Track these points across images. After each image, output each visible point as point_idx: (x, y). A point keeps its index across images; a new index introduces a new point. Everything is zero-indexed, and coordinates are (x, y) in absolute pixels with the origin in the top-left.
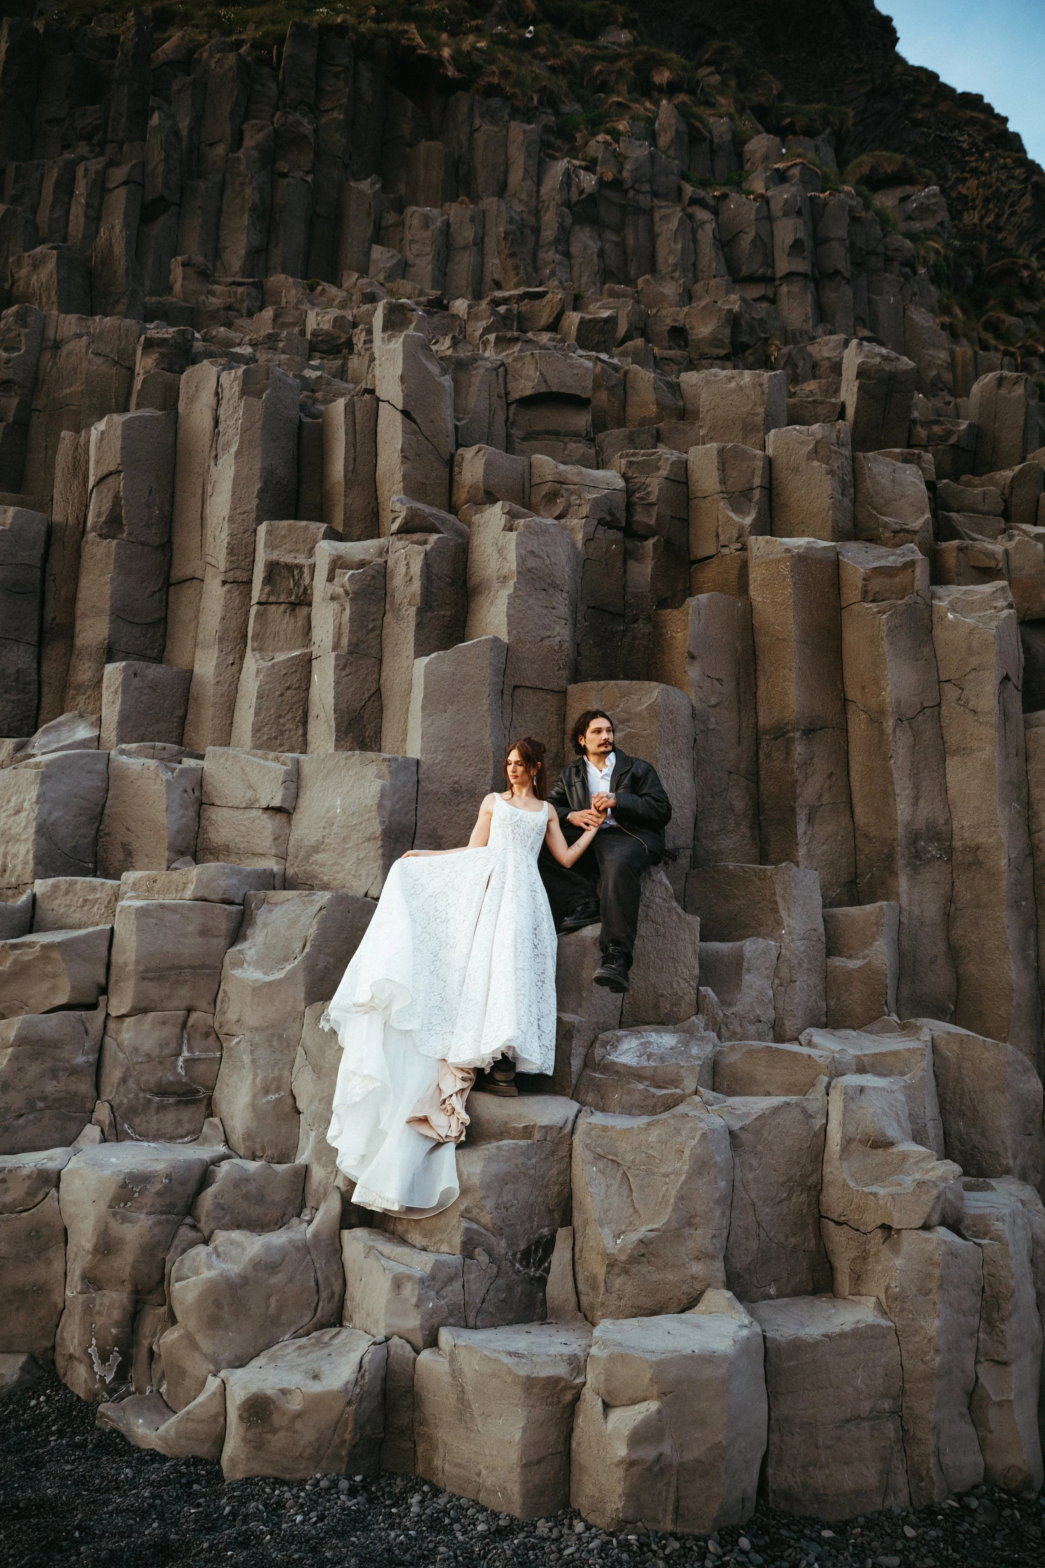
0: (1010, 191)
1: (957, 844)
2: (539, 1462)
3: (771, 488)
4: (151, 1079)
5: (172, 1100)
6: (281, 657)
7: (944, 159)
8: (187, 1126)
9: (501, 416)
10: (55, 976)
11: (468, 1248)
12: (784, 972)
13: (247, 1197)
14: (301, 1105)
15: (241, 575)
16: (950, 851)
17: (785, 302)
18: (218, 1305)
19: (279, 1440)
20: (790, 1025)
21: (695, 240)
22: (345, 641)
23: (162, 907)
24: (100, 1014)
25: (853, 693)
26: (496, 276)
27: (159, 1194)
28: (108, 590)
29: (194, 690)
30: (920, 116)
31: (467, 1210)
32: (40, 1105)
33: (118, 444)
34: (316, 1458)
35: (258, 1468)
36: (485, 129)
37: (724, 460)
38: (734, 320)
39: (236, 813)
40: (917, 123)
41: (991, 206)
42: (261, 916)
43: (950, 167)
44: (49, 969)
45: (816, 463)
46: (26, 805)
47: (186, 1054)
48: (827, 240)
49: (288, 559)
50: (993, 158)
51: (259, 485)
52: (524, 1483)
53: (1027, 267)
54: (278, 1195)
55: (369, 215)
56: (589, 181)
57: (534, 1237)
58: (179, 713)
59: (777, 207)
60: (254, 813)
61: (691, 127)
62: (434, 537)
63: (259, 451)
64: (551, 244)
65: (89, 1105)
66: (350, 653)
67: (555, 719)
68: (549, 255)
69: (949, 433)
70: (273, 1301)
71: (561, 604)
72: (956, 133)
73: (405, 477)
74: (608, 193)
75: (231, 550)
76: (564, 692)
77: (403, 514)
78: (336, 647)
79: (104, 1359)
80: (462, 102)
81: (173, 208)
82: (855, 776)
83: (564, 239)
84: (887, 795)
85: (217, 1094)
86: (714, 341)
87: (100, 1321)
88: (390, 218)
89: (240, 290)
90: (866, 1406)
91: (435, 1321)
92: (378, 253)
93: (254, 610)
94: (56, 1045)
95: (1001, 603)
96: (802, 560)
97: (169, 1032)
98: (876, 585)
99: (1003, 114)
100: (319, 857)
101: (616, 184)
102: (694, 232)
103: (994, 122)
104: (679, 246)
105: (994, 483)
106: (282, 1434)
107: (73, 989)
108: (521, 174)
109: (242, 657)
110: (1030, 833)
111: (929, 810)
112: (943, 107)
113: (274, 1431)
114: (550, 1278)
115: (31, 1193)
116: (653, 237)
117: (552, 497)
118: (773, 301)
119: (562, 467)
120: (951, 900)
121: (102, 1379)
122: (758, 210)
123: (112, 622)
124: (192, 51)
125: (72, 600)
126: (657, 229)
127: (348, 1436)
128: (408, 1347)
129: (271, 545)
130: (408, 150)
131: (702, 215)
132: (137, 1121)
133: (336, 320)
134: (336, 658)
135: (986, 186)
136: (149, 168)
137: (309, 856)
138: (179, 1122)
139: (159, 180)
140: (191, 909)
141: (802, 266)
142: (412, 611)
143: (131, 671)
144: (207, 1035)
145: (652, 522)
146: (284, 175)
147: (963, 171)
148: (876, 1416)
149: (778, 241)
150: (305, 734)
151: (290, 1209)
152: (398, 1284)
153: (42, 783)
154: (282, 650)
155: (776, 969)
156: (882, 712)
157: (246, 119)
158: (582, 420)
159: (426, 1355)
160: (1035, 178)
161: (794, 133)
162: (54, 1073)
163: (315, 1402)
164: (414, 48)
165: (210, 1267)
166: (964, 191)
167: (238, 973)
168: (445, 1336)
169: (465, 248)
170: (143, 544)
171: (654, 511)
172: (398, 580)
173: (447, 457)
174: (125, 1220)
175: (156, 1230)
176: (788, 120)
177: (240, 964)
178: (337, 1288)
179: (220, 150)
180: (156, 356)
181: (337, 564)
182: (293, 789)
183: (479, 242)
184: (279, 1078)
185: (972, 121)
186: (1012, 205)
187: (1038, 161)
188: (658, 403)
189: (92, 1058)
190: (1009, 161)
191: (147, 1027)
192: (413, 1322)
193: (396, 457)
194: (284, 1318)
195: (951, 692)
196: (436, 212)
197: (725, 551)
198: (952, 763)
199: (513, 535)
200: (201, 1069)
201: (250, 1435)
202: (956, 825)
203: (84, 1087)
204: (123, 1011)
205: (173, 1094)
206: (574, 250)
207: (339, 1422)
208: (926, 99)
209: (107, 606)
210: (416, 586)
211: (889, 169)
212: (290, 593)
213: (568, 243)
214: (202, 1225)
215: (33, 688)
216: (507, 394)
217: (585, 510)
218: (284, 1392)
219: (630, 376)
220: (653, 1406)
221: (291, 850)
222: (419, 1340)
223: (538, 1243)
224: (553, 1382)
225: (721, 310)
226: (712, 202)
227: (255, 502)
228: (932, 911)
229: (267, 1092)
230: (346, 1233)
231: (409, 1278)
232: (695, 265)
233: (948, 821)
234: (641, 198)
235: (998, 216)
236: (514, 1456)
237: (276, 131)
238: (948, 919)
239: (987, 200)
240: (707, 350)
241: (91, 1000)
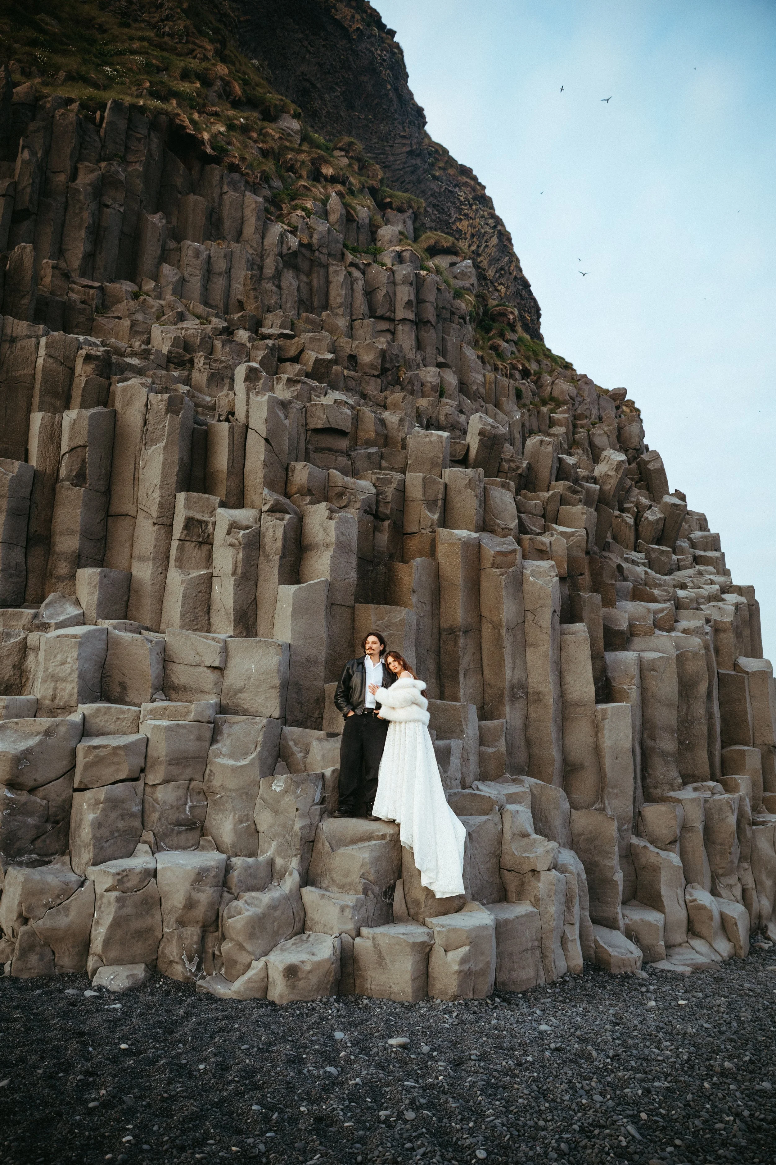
0: (485, 232)
1: (530, 690)
2: (418, 978)
3: (445, 500)
4: (173, 817)
5: (184, 828)
6: (195, 573)
7: (449, 204)
8: (192, 842)
9: (303, 437)
10: (119, 764)
11: (365, 892)
12: (465, 756)
13: (250, 875)
14: (260, 828)
15: (167, 521)
16: (527, 694)
17: (400, 334)
18: (253, 928)
19: (301, 984)
20: (468, 781)
21: (352, 289)
22: (239, 571)
23: (178, 725)
24: (140, 784)
25: (485, 613)
26: (239, 297)
27: (214, 877)
28: (79, 519)
29: (134, 586)
30: (437, 174)
31: (363, 874)
32: (116, 834)
33: (86, 430)
34: (318, 990)
35: (293, 997)
36: (231, 195)
37: (426, 483)
38: (383, 354)
39: (190, 668)
40: (435, 178)
41: (475, 239)
42: (225, 729)
43: (453, 211)
44: (116, 760)
45: (469, 491)
46: (69, 660)
47: (190, 804)
48: (425, 301)
49: (198, 516)
50: (477, 210)
51: (177, 468)
52: (413, 987)
53: (512, 313)
54: (263, 873)
55: (159, 241)
56: (293, 242)
57: (388, 885)
58: (125, 599)
59: (399, 277)
60: (201, 669)
61: (348, 212)
62: (288, 517)
63: (177, 447)
64: (270, 278)
65: (139, 833)
66: (242, 578)
67: (349, 621)
68: (269, 286)
69: (518, 468)
70: (276, 924)
71: (354, 559)
72: (457, 189)
73: (265, 476)
74: (304, 251)
75: (161, 505)
76: (353, 607)
77: (272, 502)
78: (234, 573)
79: (191, 960)
80: (216, 172)
81: (33, 217)
82: (484, 655)
83: (278, 276)
84: (500, 665)
85: (207, 823)
86: (373, 366)
87: (187, 942)
88: (172, 244)
89: (92, 291)
90: (529, 945)
91: (359, 925)
92: (166, 269)
93: (174, 543)
94: (123, 801)
95: (553, 574)
96: (466, 544)
97: (181, 792)
98: (499, 560)
99: (483, 183)
100: (242, 695)
101: (309, 246)
102: (352, 284)
103: (478, 187)
104: (344, 292)
105: (538, 498)
106: (303, 981)
107: (130, 770)
108: (253, 229)
109: (166, 569)
110: (561, 686)
111: (519, 673)
112: (451, 171)
113: (299, 980)
114: (394, 903)
115: (141, 882)
116: (328, 282)
117: (340, 495)
118: (393, 333)
119: (346, 479)
120: (527, 717)
121: (190, 971)
122: (389, 277)
123: (81, 539)
124: (37, 99)
125: (49, 521)
126: (331, 278)
127: (331, 979)
128: (350, 938)
129: (188, 507)
130: (179, 196)
131: (357, 274)
132: (167, 840)
133: (175, 338)
134: (235, 580)
135: (472, 226)
136: (20, 188)
137: (235, 694)
138: (187, 840)
139: (27, 198)
140: (192, 726)
141: (411, 316)
142: (277, 558)
143: (103, 575)
144: (199, 793)
145: (388, 512)
146: (108, 206)
147: (460, 214)
148: (533, 948)
149: (398, 298)
150: (209, 619)
151: (268, 881)
152: (342, 909)
153: (79, 648)
154: (193, 568)
155: (462, 754)
156: (501, 625)
157: (80, 160)
158: (344, 444)
159: (358, 940)
160: (499, 227)
161: (392, 208)
162: (122, 817)
163: (318, 965)
164: (184, 128)
165: (247, 910)
166: (460, 227)
167: (219, 760)
168: (364, 931)
170: (97, 491)
171: (389, 506)
172: (268, 539)
173: (285, 466)
174: (199, 891)
175: (214, 894)
176: (388, 200)
177: (218, 755)
178: (302, 916)
179: (62, 178)
180: (93, 366)
181: (234, 526)
182: (224, 657)
183: (229, 272)
184: (248, 815)
185: (466, 184)
186: (486, 242)
187: (501, 217)
188: (376, 432)
189: (140, 807)
190: (485, 213)
191: (170, 790)
192: (350, 926)
193: (260, 464)
194: (281, 932)
195: (530, 616)
196: (203, 247)
197: (423, 531)
198: (529, 651)
199: (333, 522)
200: (198, 811)
201: (289, 983)
202: (530, 681)
203: (137, 824)
204: (157, 782)
205: (184, 825)
206: (284, 284)
207: (328, 972)
208: (442, 165)
209: (78, 529)
210: (279, 544)
211: (445, 245)
212: (199, 536)
213: (280, 281)
214: (233, 890)
216: (306, 424)
217: (358, 505)
218: (302, 962)
219: (360, 413)
220: (467, 948)
221: (225, 691)
222: (354, 934)
223: (389, 888)
224: (422, 944)
225: (377, 348)
226: (362, 267)
227: (175, 478)
228: (519, 723)
229: (241, 822)
230: (304, 890)
231: (347, 906)
232: (351, 304)
233: (527, 679)
234: (321, 256)
235: (478, 246)
236: (408, 976)
237: (103, 175)
238: (526, 726)
239: (473, 236)
240: (368, 370)
241: (136, 776)
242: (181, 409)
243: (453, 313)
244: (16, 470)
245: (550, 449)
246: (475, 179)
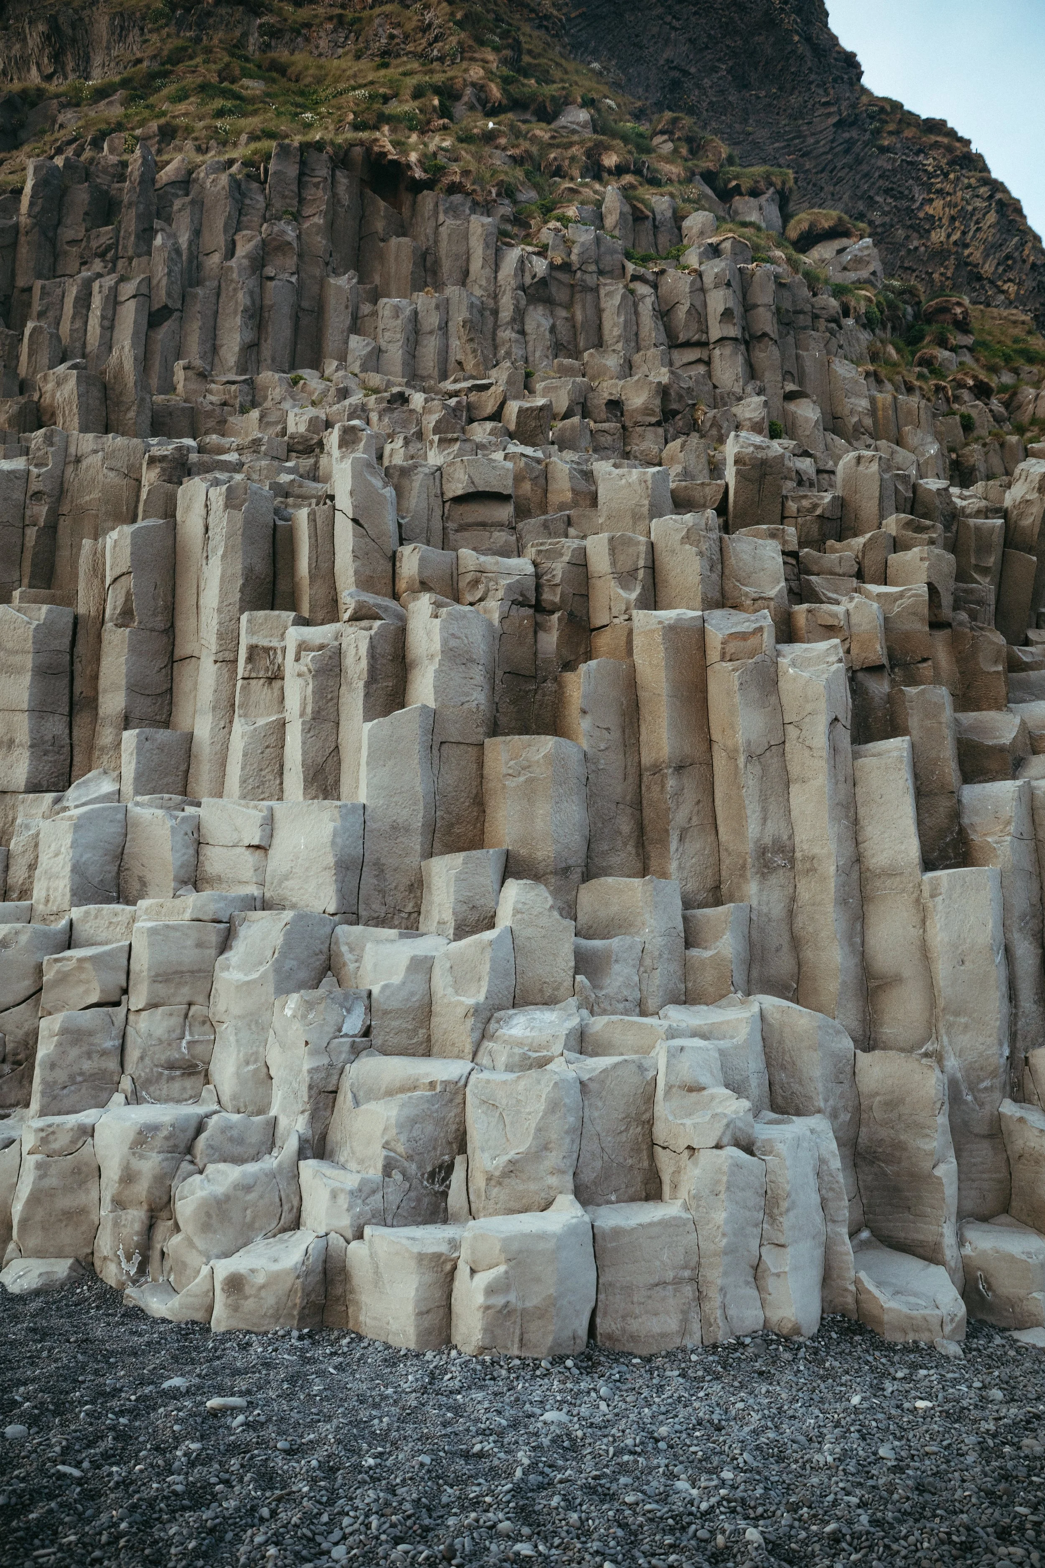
0: (975, 209)
1: (798, 855)
2: (428, 1312)
3: (653, 568)
4: (163, 1057)
5: (178, 1073)
6: (261, 722)
7: (911, 182)
8: (190, 1092)
9: (438, 513)
10: (88, 982)
11: (388, 1169)
12: (648, 962)
13: (231, 1139)
14: (272, 1073)
15: (229, 656)
16: (792, 860)
17: (717, 363)
18: (208, 1215)
19: (249, 1304)
20: (652, 1004)
21: (636, 313)
22: (309, 710)
23: (168, 926)
24: (122, 1010)
25: (716, 735)
26: (458, 357)
27: (167, 1138)
28: (124, 669)
29: (194, 749)
30: (886, 143)
31: (387, 1143)
32: (79, 1079)
33: (128, 551)
34: (276, 1317)
35: (235, 1324)
36: (449, 223)
37: (614, 546)
38: (664, 391)
39: (225, 850)
40: (883, 150)
41: (957, 224)
42: (243, 932)
43: (916, 190)
44: (83, 976)
45: (687, 547)
46: (63, 850)
47: (188, 1037)
48: (756, 306)
49: (264, 643)
50: (958, 179)
51: (240, 582)
52: (417, 1326)
53: (959, 304)
54: (254, 1138)
55: (347, 307)
56: (540, 266)
57: (438, 1163)
58: (183, 767)
59: (708, 280)
60: (239, 850)
61: (634, 208)
62: (378, 623)
63: (240, 553)
64: (508, 323)
65: (116, 1078)
66: (314, 719)
67: (475, 766)
68: (506, 334)
69: (815, 506)
70: (248, 1212)
71: (478, 675)
72: (921, 157)
73: (356, 572)
74: (559, 275)
75: (220, 636)
76: (481, 745)
77: (352, 606)
78: (302, 714)
79: (129, 1258)
80: (428, 199)
81: (176, 314)
82: (718, 802)
83: (519, 318)
84: (740, 818)
85: (212, 1067)
86: (647, 411)
87: (125, 1232)
88: (366, 308)
89: (233, 387)
90: (670, 1275)
91: (362, 1221)
92: (355, 341)
93: (239, 683)
94: (91, 1034)
95: (834, 658)
96: (672, 630)
97: (176, 1021)
98: (731, 648)
99: (966, 136)
100: (289, 883)
101: (566, 267)
102: (635, 305)
103: (958, 145)
104: (622, 319)
105: (850, 548)
106: (251, 1300)
107: (102, 991)
108: (480, 264)
109: (231, 722)
110: (857, 844)
111: (774, 828)
112: (908, 133)
113: (246, 1298)
114: (451, 1192)
115: (73, 1142)
116: (599, 311)
117: (475, 583)
118: (708, 363)
119: (483, 558)
120: (793, 899)
121: (128, 1273)
122: (693, 283)
123: (127, 695)
124: (190, 172)
125: (95, 677)
126: (603, 305)
127: (298, 1301)
128: (342, 1239)
129: (251, 632)
130: (382, 244)
131: (642, 289)
132: (152, 1089)
133: (311, 420)
134: (303, 723)
135: (949, 205)
136: (154, 282)
137: (280, 883)
138: (184, 1089)
139: (163, 292)
140: (189, 927)
141: (733, 331)
142: (361, 684)
143: (143, 737)
144: (204, 1023)
145: (557, 599)
146: (271, 279)
147: (929, 192)
148: (677, 1282)
149: (710, 310)
150: (281, 783)
151: (264, 1149)
152: (334, 1195)
153: (75, 832)
154: (262, 715)
155: (641, 960)
156: (736, 750)
157: (238, 230)
158: (505, 512)
159: (354, 1244)
160: (998, 196)
161: (741, 194)
162: (89, 1055)
163: (274, 1278)
164: (385, 154)
165: (202, 1189)
166: (931, 212)
167: (225, 975)
168: (368, 1231)
169: (431, 332)
170: (152, 630)
171: (559, 590)
172: (349, 661)
173: (390, 554)
174: (141, 1157)
175: (165, 1164)
176: (734, 183)
177: (227, 968)
178: (296, 1203)
179: (216, 258)
180: (158, 470)
181: (302, 647)
182: (268, 831)
183: (444, 327)
184: (257, 1053)
185: (936, 145)
186: (977, 223)
187: (1001, 179)
188: (573, 490)
189: (117, 1042)
190: (973, 181)
191: (159, 1017)
192: (345, 1222)
193: (349, 556)
194: (257, 1225)
195: (792, 732)
196: (405, 302)
197: (616, 621)
198: (794, 789)
199: (438, 621)
200: (199, 1049)
201: (229, 1301)
202: (797, 839)
203: (112, 1064)
204: (140, 1007)
205: (180, 1068)
206: (529, 327)
207: (291, 1291)
208: (892, 127)
209: (124, 682)
210: (364, 664)
211: (826, 225)
212: (267, 670)
213: (523, 323)
214: (197, 1160)
215: (67, 749)
216: (442, 494)
217: (500, 594)
218: (252, 1271)
219: (550, 467)
220: (502, 1268)
221: (268, 879)
222: (349, 1235)
223: (441, 1167)
224: (438, 1256)
225: (651, 383)
226: (651, 278)
227: (238, 595)
228: (778, 910)
229: (248, 1063)
230: (301, 1163)
231: (342, 1190)
232: (637, 334)
233: (791, 837)
234: (587, 277)
235: (964, 233)
236: (410, 1308)
237: (263, 240)
238: (791, 914)
239: (953, 219)
240: (639, 419)
241: (115, 999)
242: (245, 500)
243: (816, 317)
244: (43, 617)
245: (874, 467)
246: (952, 133)
